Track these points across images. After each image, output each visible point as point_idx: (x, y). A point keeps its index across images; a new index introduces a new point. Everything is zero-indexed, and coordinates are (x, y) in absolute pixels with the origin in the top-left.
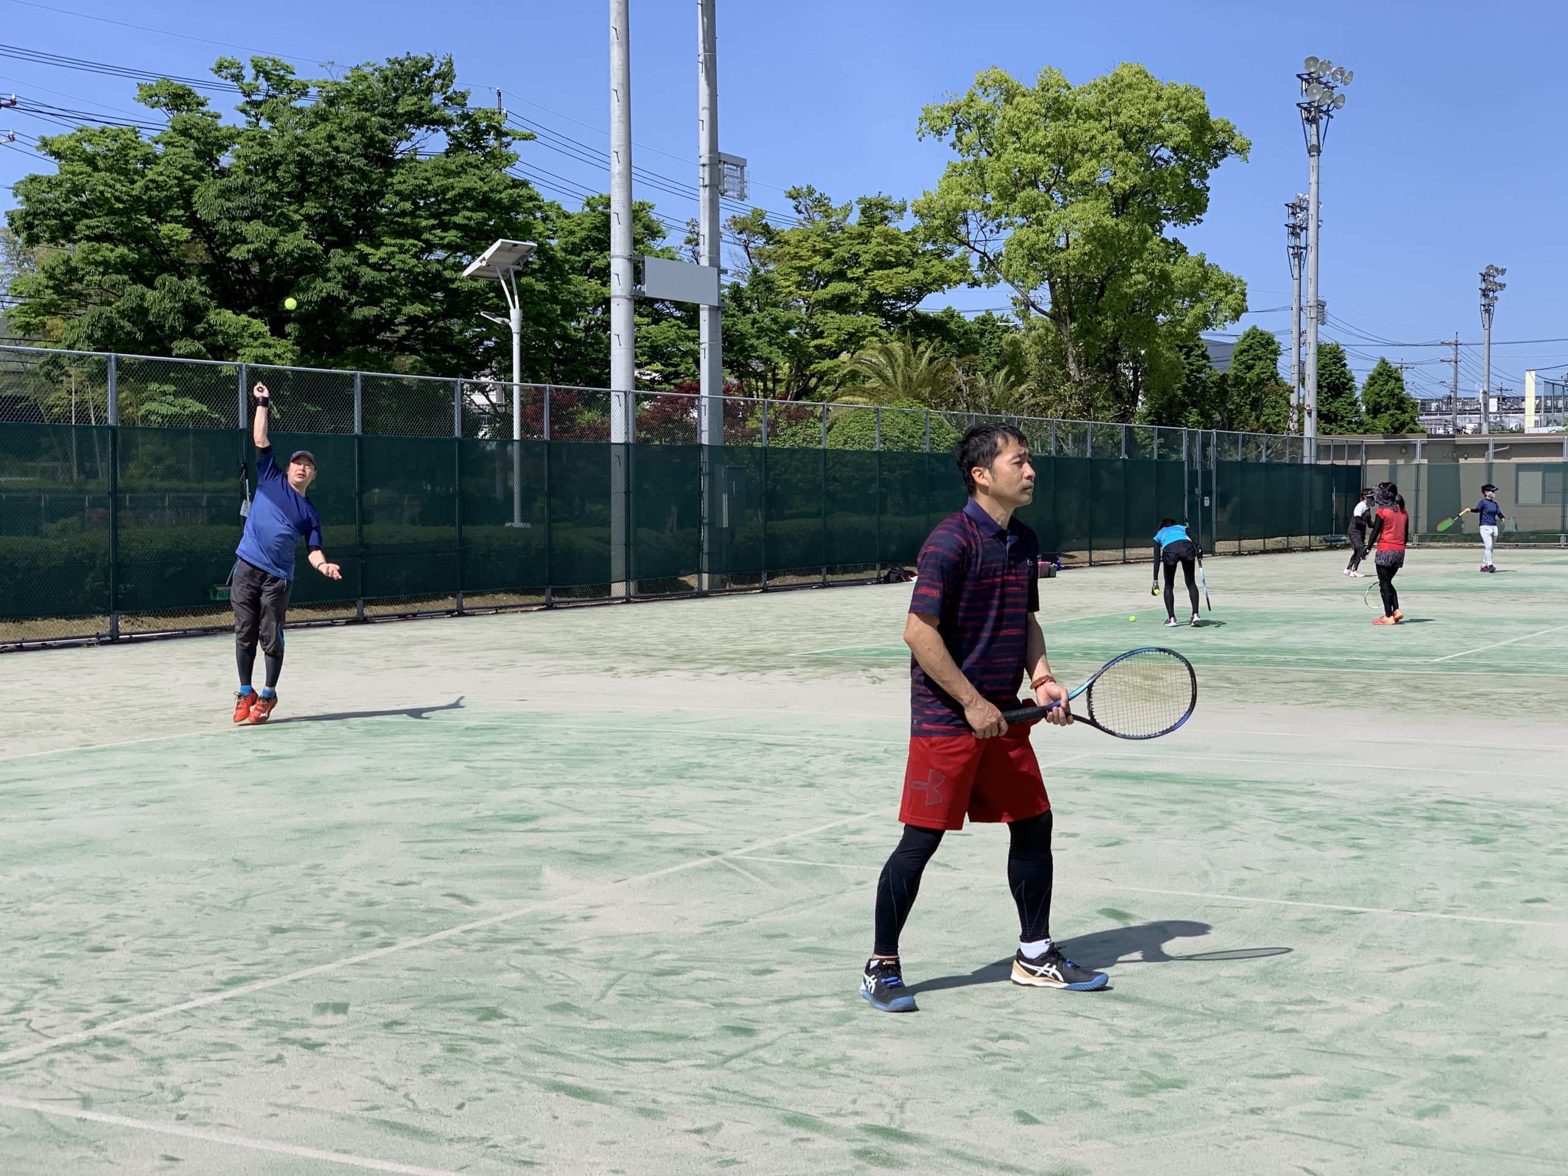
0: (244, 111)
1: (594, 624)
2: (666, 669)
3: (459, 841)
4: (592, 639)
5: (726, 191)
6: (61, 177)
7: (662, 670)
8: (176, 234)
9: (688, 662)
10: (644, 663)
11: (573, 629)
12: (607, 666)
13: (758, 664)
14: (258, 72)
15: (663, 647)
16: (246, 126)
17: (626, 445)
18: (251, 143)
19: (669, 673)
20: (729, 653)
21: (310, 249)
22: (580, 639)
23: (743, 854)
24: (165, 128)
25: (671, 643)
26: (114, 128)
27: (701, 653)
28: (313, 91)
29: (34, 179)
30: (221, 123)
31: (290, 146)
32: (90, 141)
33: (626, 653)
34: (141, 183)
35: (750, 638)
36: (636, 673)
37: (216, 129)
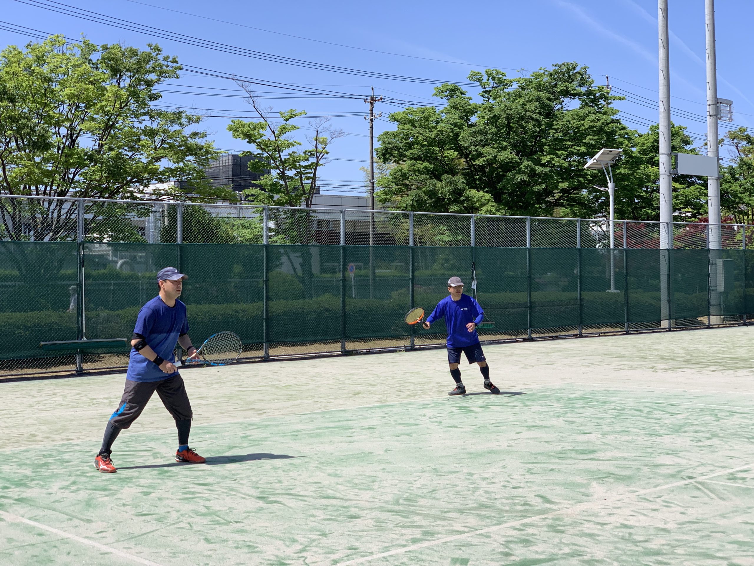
0: (482, 96)
1: (649, 342)
2: (683, 368)
3: (550, 463)
4: (646, 350)
5: (721, 117)
6: (398, 132)
7: (680, 368)
8: (451, 156)
9: (696, 364)
10: (672, 364)
11: (637, 344)
12: (651, 365)
13: (734, 365)
14: (489, 77)
15: (684, 355)
16: (483, 102)
17: (668, 250)
18: (485, 111)
19: (684, 370)
20: (720, 359)
21: (512, 159)
22: (640, 350)
23: (708, 479)
24: (446, 106)
25: (688, 353)
26: (423, 107)
27: (703, 359)
28: (514, 84)
29: (386, 134)
30: (471, 102)
31: (504, 111)
32: (412, 114)
33: (663, 358)
34: (435, 132)
35: (733, 351)
36: (666, 369)
37: (469, 105)
